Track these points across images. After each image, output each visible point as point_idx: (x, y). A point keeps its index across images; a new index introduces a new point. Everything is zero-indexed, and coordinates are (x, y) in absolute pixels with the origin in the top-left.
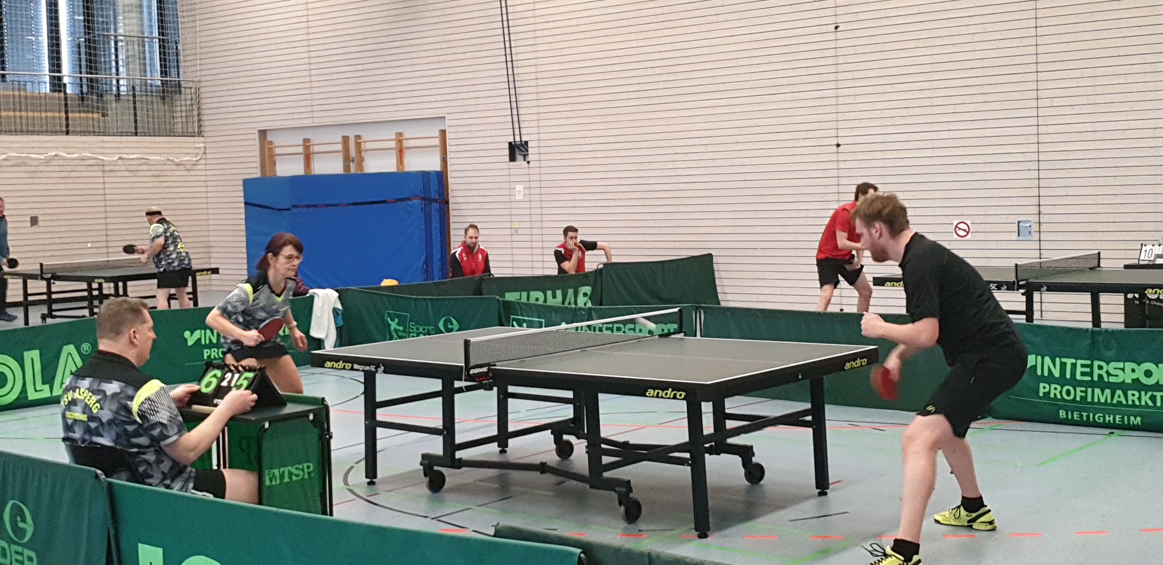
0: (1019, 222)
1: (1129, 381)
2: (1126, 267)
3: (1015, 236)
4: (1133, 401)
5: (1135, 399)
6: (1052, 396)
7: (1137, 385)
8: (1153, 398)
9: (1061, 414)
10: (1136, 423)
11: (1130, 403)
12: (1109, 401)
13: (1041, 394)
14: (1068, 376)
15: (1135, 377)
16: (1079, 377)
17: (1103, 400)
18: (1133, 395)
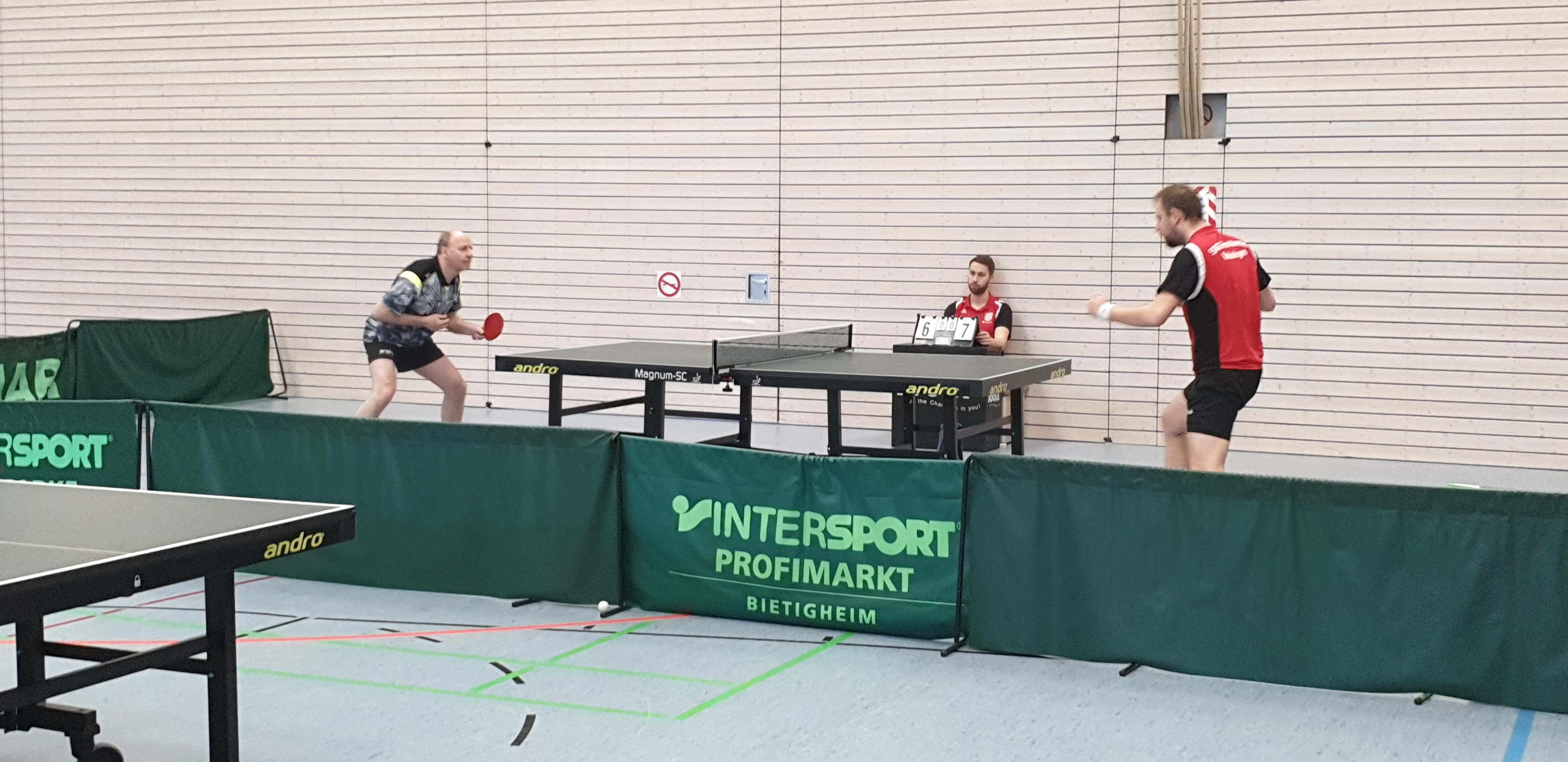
0: (750, 276)
1: (858, 548)
2: (897, 349)
3: (743, 297)
4: (865, 582)
5: (868, 578)
6: (736, 571)
7: (871, 554)
8: (896, 579)
9: (749, 603)
10: (867, 621)
11: (860, 585)
12: (827, 582)
13: (719, 569)
14: (763, 537)
15: (869, 542)
16: (779, 540)
17: (816, 581)
18: (865, 572)
